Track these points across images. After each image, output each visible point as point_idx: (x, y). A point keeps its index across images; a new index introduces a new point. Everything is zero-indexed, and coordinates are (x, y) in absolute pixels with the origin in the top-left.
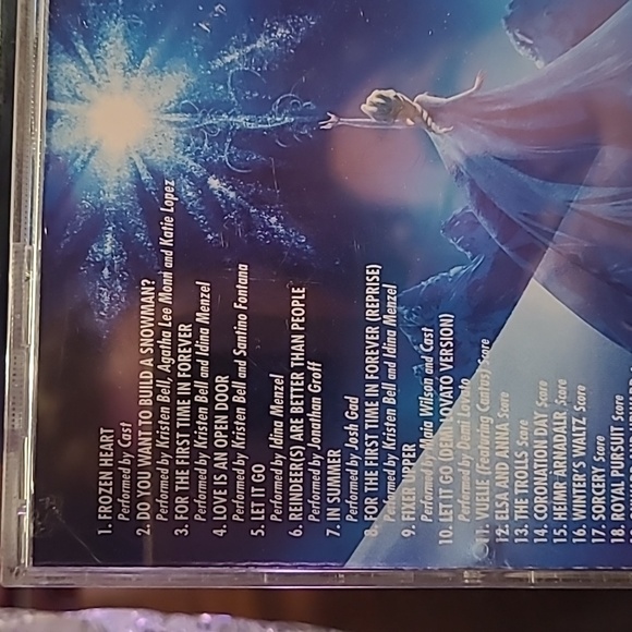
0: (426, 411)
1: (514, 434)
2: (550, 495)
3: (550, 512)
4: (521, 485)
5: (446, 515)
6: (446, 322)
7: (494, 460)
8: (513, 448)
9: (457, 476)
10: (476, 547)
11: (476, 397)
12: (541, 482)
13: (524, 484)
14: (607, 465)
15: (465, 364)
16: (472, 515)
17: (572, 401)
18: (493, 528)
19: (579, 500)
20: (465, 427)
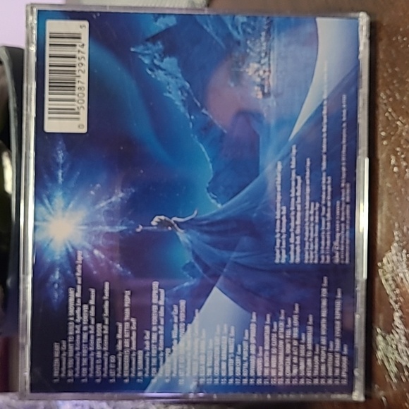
0: (174, 336)
1: (207, 345)
2: (220, 366)
3: (220, 373)
4: (209, 364)
5: (181, 374)
6: (183, 303)
7: (199, 354)
8: (207, 350)
9: (186, 361)
10: (193, 385)
11: (193, 331)
12: (217, 363)
13: (211, 362)
14: (241, 356)
15: (189, 319)
16: (191, 374)
17: (229, 332)
18: (199, 378)
19: (231, 369)
20: (189, 343)
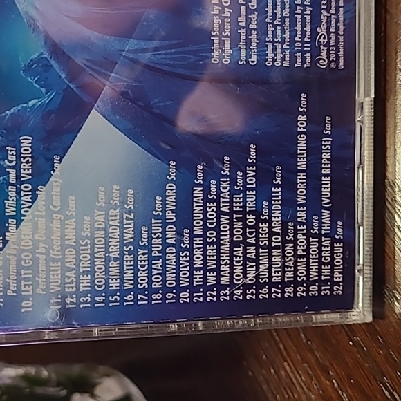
0: (10, 211)
1: (79, 228)
2: (107, 271)
3: (107, 284)
4: (85, 265)
5: (27, 290)
6: (26, 142)
7: (64, 247)
8: (79, 237)
9: (35, 260)
10: (50, 313)
11: (49, 199)
12: (100, 262)
13: (87, 264)
14: (149, 248)
15: (41, 175)
16: (47, 288)
17: (123, 201)
18: (63, 298)
19: (129, 274)
20: (42, 223)
